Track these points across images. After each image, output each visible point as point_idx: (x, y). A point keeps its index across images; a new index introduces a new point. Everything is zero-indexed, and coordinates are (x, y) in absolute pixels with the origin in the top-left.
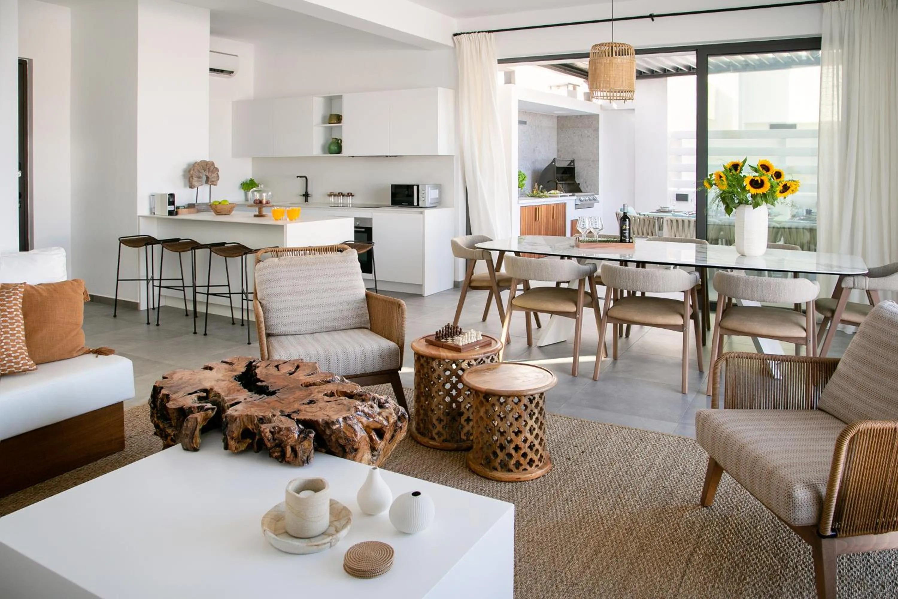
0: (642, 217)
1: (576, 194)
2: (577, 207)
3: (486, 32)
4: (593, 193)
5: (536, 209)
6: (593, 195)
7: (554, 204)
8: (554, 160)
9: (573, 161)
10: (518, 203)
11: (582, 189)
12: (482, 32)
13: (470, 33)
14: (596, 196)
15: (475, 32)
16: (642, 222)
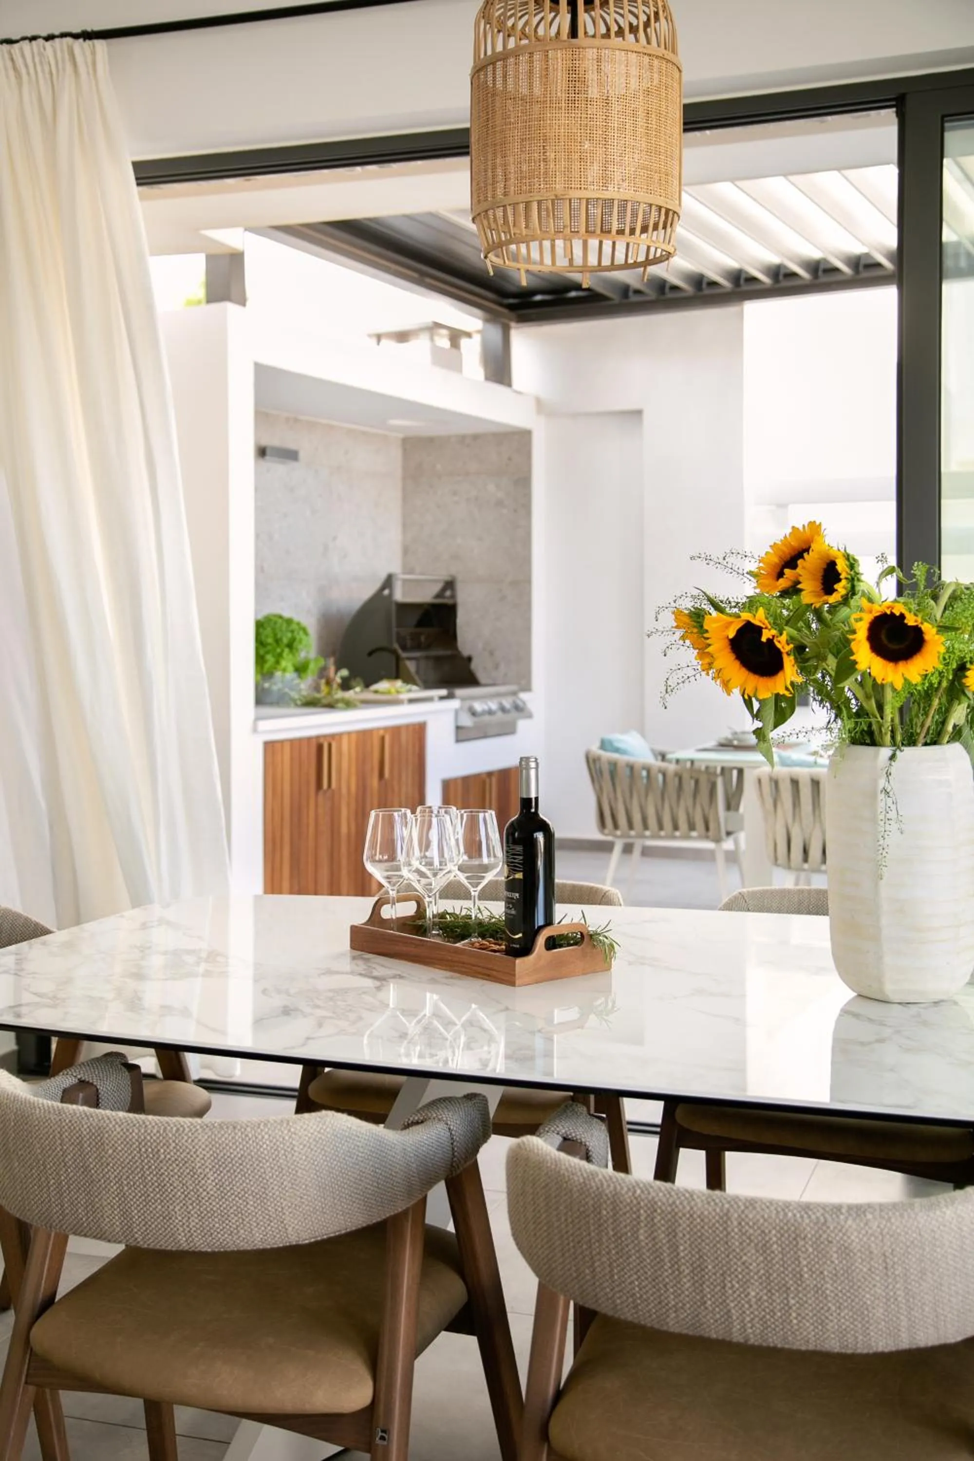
0: (672, 768)
1: (460, 692)
2: (462, 734)
3: (76, 36)
4: (513, 688)
5: (320, 748)
6: (514, 693)
7: (386, 729)
8: (389, 582)
9: (450, 585)
10: (255, 730)
11: (481, 676)
12: (63, 35)
13: (16, 42)
14: (523, 696)
15: (34, 38)
16: (673, 783)
